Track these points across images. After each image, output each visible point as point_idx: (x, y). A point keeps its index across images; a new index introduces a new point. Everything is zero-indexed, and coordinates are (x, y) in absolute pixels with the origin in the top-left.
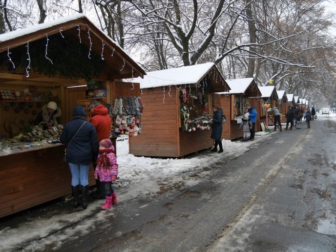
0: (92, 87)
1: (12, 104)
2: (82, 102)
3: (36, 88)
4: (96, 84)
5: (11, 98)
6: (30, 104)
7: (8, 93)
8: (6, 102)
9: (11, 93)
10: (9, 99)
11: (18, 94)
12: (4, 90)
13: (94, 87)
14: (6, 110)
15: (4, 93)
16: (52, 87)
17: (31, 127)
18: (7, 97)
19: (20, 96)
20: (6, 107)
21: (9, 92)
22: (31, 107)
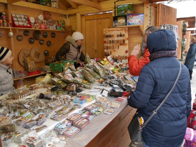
0: (123, 12)
1: (26, 32)
2: (109, 31)
3: (50, 15)
4: (129, 9)
5: (25, 24)
6: (45, 34)
7: (21, 18)
8: (19, 29)
9: (24, 18)
10: (23, 26)
11: (32, 20)
12: (16, 14)
13: (126, 11)
14: (19, 40)
15: (16, 17)
16: (66, 15)
17: (62, 65)
18: (21, 24)
19: (35, 23)
20: (19, 36)
21: (23, 17)
22: (45, 36)
